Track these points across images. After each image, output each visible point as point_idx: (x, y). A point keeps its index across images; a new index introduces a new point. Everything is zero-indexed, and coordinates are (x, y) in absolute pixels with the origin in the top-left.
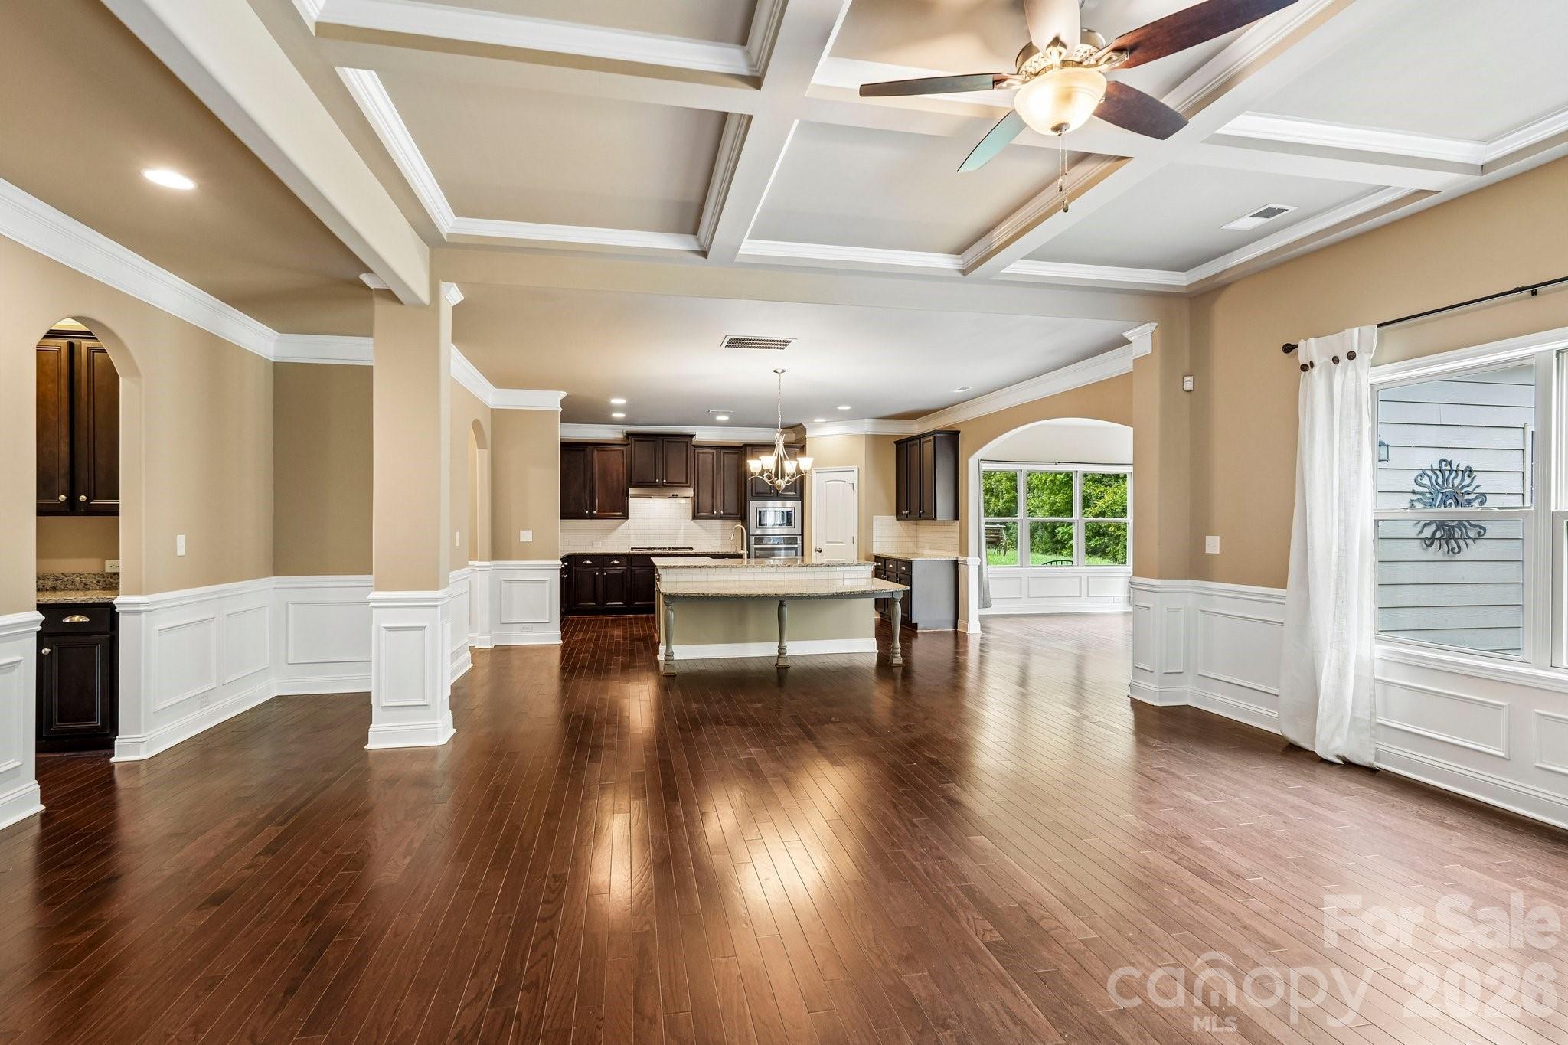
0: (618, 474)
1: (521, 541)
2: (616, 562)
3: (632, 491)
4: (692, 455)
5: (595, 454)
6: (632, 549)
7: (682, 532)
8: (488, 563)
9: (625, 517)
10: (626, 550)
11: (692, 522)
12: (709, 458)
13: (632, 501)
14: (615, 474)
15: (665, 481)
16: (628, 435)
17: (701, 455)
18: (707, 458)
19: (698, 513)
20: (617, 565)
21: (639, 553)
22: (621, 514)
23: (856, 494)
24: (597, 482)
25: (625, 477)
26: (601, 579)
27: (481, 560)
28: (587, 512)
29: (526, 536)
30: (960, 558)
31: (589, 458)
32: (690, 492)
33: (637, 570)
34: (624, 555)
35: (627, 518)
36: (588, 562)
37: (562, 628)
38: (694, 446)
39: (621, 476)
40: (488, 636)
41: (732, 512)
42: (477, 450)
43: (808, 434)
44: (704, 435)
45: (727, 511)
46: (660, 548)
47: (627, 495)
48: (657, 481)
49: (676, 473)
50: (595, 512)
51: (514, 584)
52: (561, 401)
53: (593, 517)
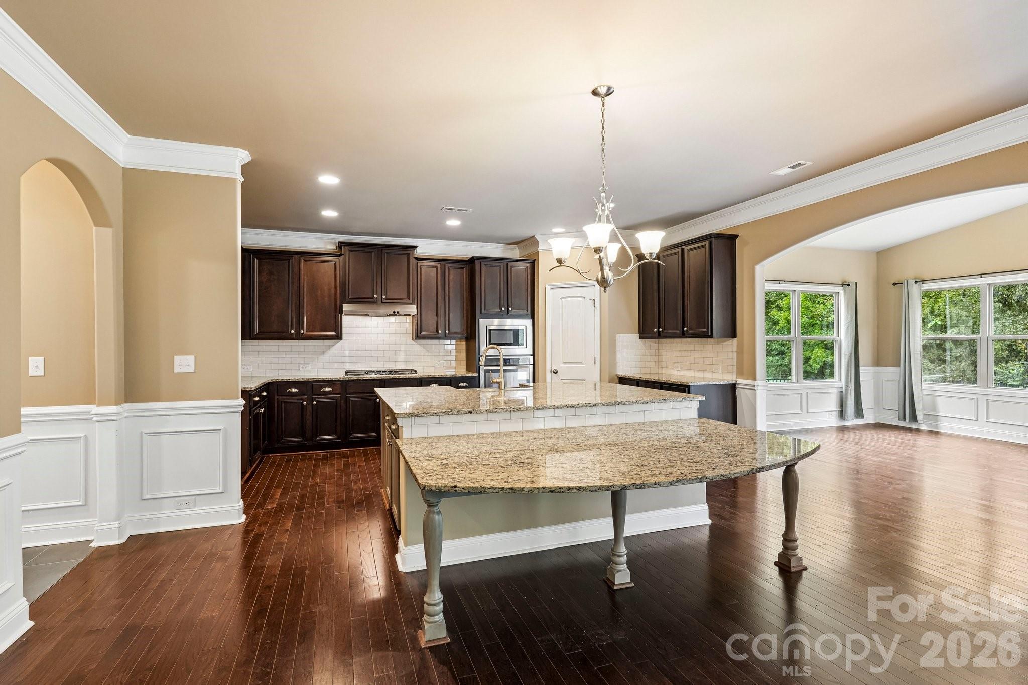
0: (330, 290)
1: (176, 371)
2: (327, 389)
3: (346, 307)
4: (414, 268)
5: (301, 266)
6: (347, 373)
7: (402, 353)
8: (113, 409)
9: (339, 337)
10: (340, 375)
11: (413, 342)
12: (433, 272)
13: (346, 320)
14: (326, 288)
15: (384, 297)
16: (341, 245)
17: (423, 269)
18: (430, 273)
19: (421, 332)
20: (329, 393)
21: (356, 378)
22: (333, 333)
23: (598, 312)
24: (305, 296)
25: (338, 291)
26: (310, 409)
27: (99, 405)
28: (293, 331)
29: (184, 364)
30: (740, 381)
31: (295, 270)
32: (413, 309)
33: (353, 398)
34: (338, 381)
35: (341, 338)
36: (294, 390)
37: (244, 497)
38: (416, 259)
39: (333, 291)
40: (116, 525)
41: (459, 331)
42: (94, 228)
43: (541, 247)
44: (426, 248)
45: (453, 330)
46: (379, 372)
47: (341, 312)
48: (376, 296)
49: (396, 289)
50: (302, 331)
51: (164, 438)
52: (242, 166)
53: (299, 337)
